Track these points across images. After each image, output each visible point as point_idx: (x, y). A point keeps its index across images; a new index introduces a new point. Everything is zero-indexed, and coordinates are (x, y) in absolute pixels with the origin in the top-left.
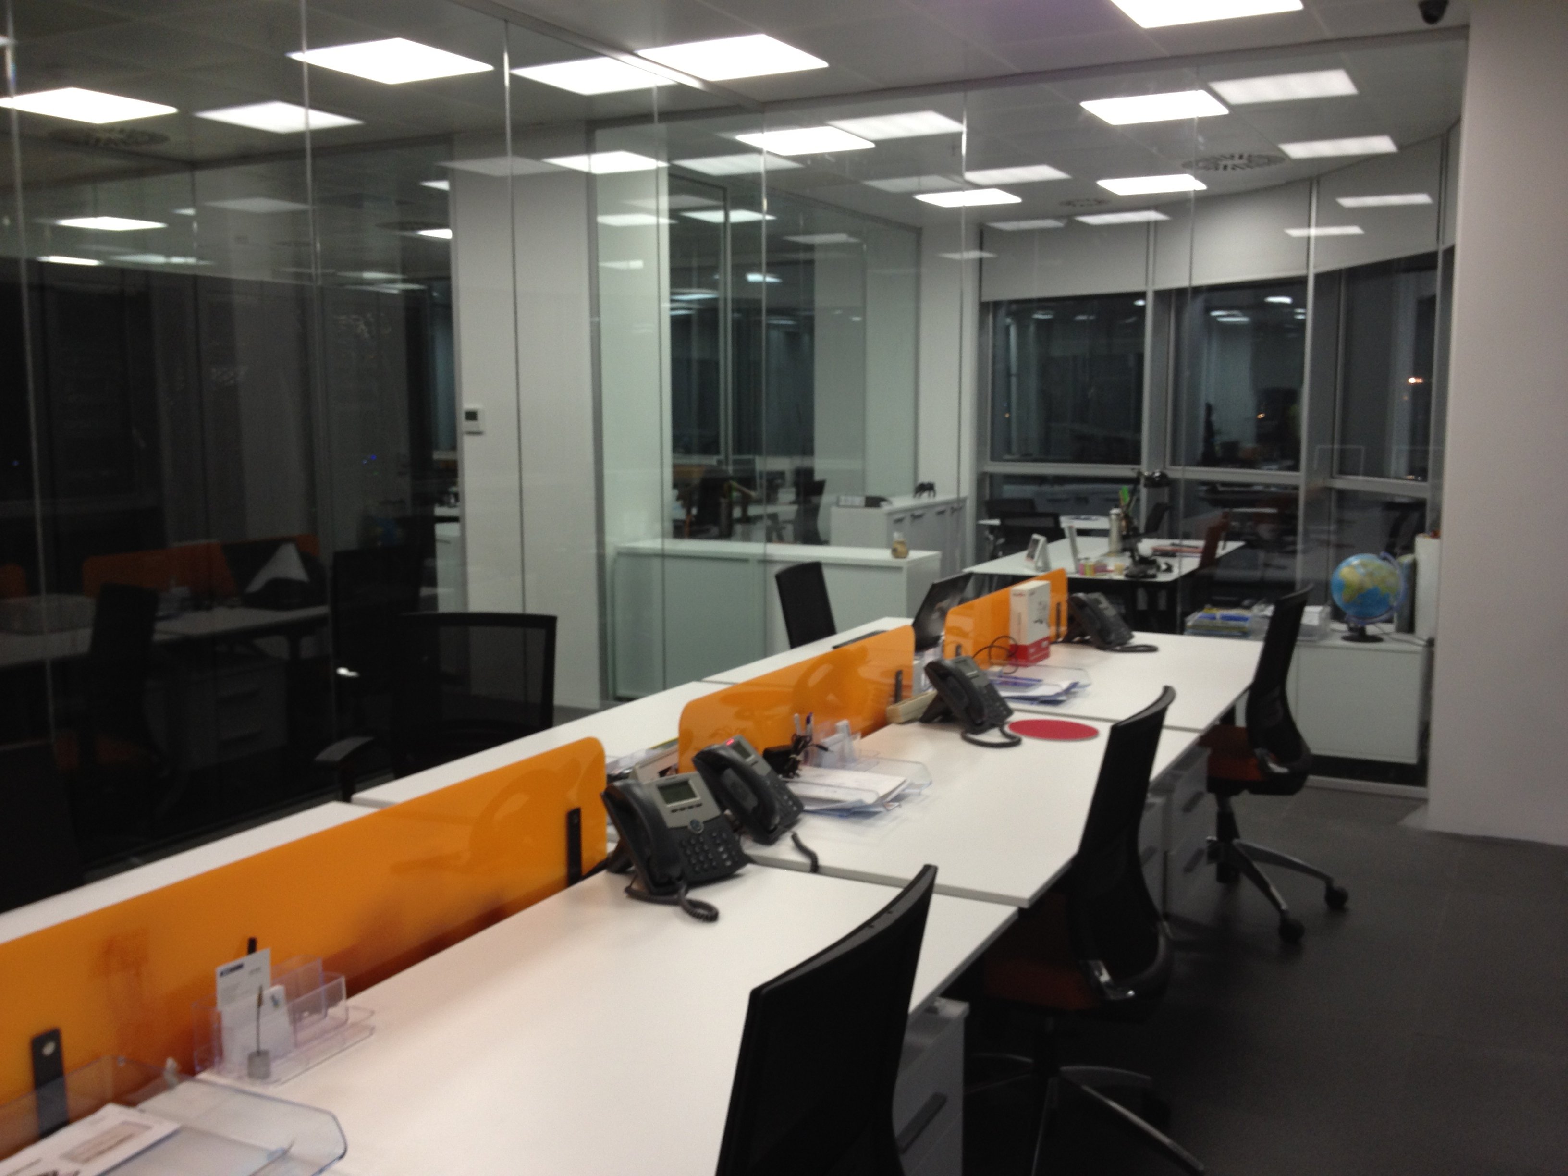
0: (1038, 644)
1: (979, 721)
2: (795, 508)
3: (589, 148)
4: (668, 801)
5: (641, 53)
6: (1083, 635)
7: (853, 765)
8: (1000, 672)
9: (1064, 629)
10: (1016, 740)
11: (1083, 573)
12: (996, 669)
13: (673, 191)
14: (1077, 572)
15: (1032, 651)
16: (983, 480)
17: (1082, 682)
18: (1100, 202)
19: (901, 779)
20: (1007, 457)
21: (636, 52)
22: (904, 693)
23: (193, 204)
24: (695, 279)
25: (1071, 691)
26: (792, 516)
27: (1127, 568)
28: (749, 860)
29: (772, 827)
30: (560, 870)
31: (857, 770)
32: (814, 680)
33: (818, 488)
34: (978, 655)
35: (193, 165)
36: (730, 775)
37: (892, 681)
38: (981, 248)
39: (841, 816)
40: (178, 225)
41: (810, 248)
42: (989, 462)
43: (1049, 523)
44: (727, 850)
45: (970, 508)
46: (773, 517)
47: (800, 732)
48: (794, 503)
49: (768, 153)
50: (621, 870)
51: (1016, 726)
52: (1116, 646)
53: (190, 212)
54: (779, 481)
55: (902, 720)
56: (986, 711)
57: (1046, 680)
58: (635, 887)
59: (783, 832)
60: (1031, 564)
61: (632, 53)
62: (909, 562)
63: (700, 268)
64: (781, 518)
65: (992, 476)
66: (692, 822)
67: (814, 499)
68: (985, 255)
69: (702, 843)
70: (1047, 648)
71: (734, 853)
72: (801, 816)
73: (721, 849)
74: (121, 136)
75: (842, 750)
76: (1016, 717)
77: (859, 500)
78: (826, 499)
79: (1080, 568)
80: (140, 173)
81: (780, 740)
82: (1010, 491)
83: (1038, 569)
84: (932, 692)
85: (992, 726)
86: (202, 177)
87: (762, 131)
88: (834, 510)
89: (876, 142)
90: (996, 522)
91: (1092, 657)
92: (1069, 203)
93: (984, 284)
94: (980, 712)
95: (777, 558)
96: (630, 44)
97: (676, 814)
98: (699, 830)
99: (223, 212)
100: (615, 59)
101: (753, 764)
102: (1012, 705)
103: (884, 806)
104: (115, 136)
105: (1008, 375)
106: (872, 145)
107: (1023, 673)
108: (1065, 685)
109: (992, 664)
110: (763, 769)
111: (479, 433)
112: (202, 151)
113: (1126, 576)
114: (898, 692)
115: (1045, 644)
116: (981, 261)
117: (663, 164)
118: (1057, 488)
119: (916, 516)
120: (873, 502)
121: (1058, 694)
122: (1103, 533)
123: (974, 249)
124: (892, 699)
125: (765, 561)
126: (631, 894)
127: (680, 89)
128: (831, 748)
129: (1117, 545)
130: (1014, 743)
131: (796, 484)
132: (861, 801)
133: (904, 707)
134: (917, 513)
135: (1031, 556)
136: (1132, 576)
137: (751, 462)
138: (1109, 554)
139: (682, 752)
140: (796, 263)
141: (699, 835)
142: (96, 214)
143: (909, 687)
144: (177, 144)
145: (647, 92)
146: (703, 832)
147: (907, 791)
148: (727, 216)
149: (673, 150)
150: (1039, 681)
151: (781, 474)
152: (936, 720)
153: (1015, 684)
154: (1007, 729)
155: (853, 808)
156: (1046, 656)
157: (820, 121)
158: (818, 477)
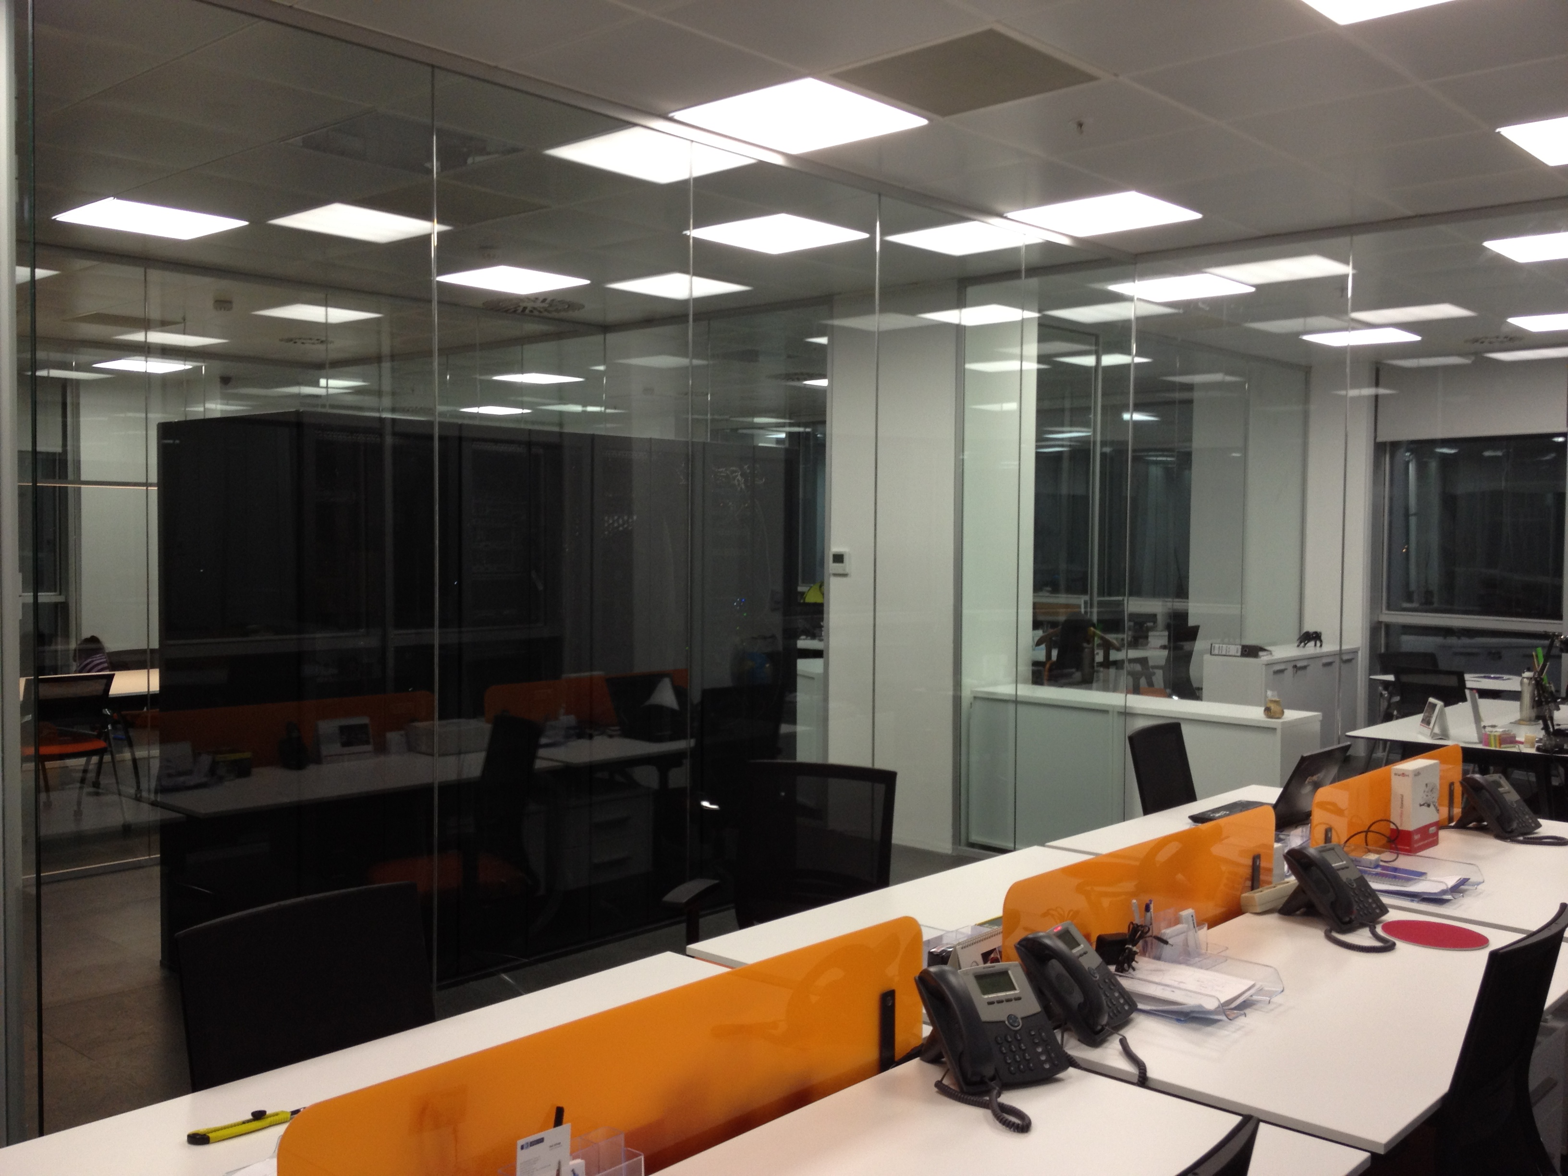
0: (1424, 831)
1: (1347, 919)
2: (1165, 653)
3: (960, 303)
4: (985, 992)
5: (1009, 215)
6: (1480, 820)
7: (1197, 959)
8: (1378, 860)
9: (1457, 811)
10: (1389, 944)
11: (1488, 744)
12: (1373, 857)
13: (1041, 339)
14: (1481, 742)
15: (1417, 837)
16: (1376, 629)
17: (1473, 879)
18: (1511, 339)
19: (1252, 983)
20: (1406, 605)
21: (1005, 215)
22: (1262, 877)
23: (604, 363)
24: (1067, 419)
25: (1458, 889)
26: (1162, 662)
27: (1540, 740)
28: (1072, 1062)
29: (1099, 1028)
30: (871, 1052)
31: (1201, 967)
32: (1162, 856)
33: (1192, 634)
34: (1352, 839)
35: (605, 328)
36: (1055, 965)
37: (1249, 862)
38: (1377, 384)
39: (1178, 1020)
40: (593, 378)
41: (1190, 387)
42: (1385, 611)
43: (1452, 681)
44: (1046, 1052)
45: (1362, 660)
46: (1143, 661)
47: (1138, 921)
48: (1164, 647)
49: (1139, 300)
50: (935, 1060)
51: (1391, 927)
52: (1519, 836)
53: (601, 368)
54: (1150, 624)
55: (1258, 911)
56: (1355, 907)
57: (1430, 876)
58: (946, 1082)
59: (1111, 1034)
60: (1427, 730)
61: (1001, 215)
62: (1283, 723)
63: (1072, 410)
64: (1151, 663)
65: (1388, 626)
66: (1009, 1017)
67: (1187, 646)
68: (1382, 391)
69: (1019, 1041)
70: (1436, 834)
71: (1053, 1055)
72: (1134, 1015)
73: (1040, 1050)
74: (545, 305)
75: (1186, 944)
76: (1393, 916)
77: (1236, 649)
78: (1200, 645)
79: (1484, 739)
80: (559, 336)
81: (1116, 927)
82: (1410, 643)
83: (1434, 736)
84: (1293, 879)
85: (1362, 925)
86: (612, 338)
87: (1134, 281)
88: (1207, 657)
89: (1257, 286)
90: (1391, 678)
91: (1489, 845)
92: (1476, 341)
93: (1379, 423)
94: (1348, 909)
95: (1139, 712)
96: (1000, 208)
97: (992, 1006)
98: (1016, 1027)
99: (629, 367)
100: (983, 222)
101: (1081, 955)
102: (1386, 900)
103: (1224, 1013)
104: (538, 305)
105: (1407, 515)
106: (1253, 290)
107: (1404, 862)
108: (1451, 882)
109: (1369, 851)
110: (1091, 960)
111: (845, 575)
112: (612, 317)
113: (1538, 749)
114: (1255, 878)
115: (1432, 830)
116: (1377, 397)
117: (1036, 315)
118: (1465, 641)
119: (1298, 667)
120: (1250, 651)
121: (1444, 892)
122: (1514, 696)
123: (1369, 386)
124: (1249, 883)
125: (1126, 714)
126: (941, 1088)
127: (1049, 247)
128: (1170, 941)
129: (1529, 712)
130: (1388, 947)
131: (1168, 627)
132: (1200, 1006)
133: (1261, 895)
134: (1299, 664)
135: (1426, 722)
136: (1545, 751)
137: (1120, 604)
138: (1518, 723)
139: (1006, 934)
140: (1171, 403)
141: (1016, 1032)
142: (522, 371)
143: (1269, 870)
144: (591, 312)
145: (1015, 251)
146: (1020, 1029)
147: (1255, 998)
148: (1098, 361)
149: (1044, 303)
150: (1421, 874)
151: (1153, 617)
152: (1298, 912)
153: (1393, 874)
154: (1379, 930)
155: (1192, 1012)
156: (1435, 843)
157: (1196, 269)
158: (1191, 622)
